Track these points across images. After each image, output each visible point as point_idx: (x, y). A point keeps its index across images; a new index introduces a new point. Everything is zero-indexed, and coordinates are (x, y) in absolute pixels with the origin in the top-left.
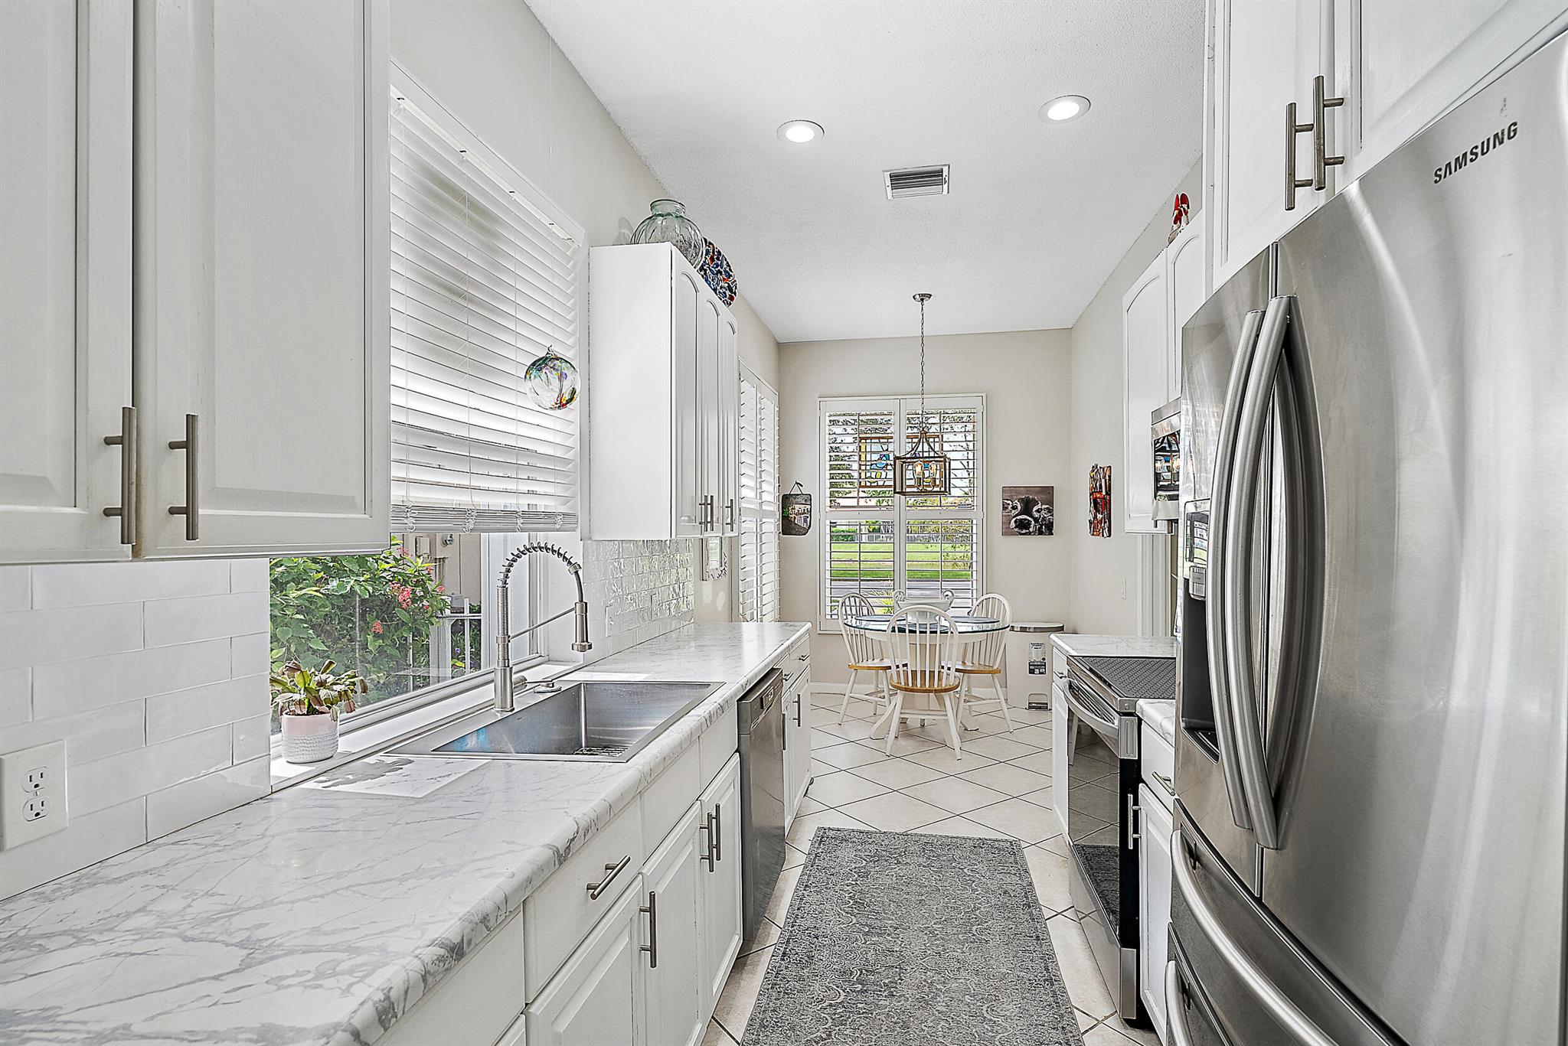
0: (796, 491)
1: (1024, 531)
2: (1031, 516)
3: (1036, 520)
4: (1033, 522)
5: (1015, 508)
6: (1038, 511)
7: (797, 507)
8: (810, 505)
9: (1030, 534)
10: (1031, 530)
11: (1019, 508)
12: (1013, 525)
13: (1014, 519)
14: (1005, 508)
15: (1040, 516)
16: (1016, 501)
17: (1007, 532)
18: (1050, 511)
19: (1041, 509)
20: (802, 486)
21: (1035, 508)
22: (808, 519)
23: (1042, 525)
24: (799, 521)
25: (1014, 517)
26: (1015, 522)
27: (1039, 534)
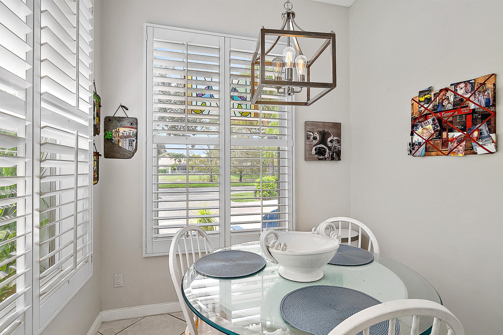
1: (322, 157)
2: (326, 145)
3: (330, 148)
4: (327, 150)
5: (315, 138)
6: (331, 141)
7: (122, 130)
8: (137, 129)
9: (326, 160)
10: (326, 156)
11: (318, 138)
12: (314, 152)
13: (314, 148)
14: (308, 138)
15: (332, 146)
16: (316, 133)
17: (308, 158)
18: (339, 142)
19: (333, 140)
21: (329, 139)
22: (134, 143)
23: (333, 152)
24: (124, 144)
25: (314, 146)
26: (316, 150)
27: (331, 160)
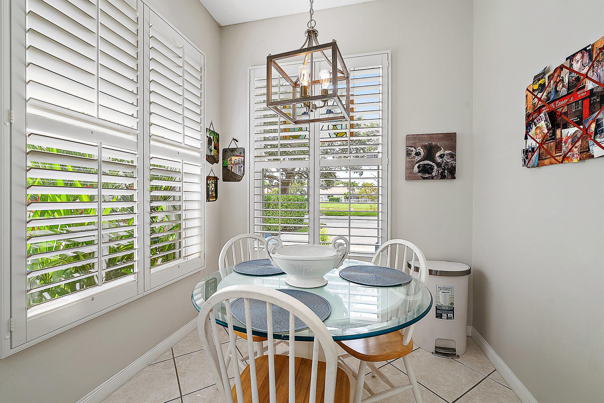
0: (233, 146)
1: (427, 176)
2: (434, 161)
3: (439, 165)
4: (436, 167)
5: (418, 154)
6: (441, 156)
7: (234, 158)
8: (244, 157)
9: (433, 179)
10: (434, 174)
11: (422, 153)
12: (416, 169)
13: (417, 165)
14: (408, 154)
15: (443, 162)
16: (419, 148)
17: (410, 177)
18: (453, 156)
19: (444, 155)
20: (237, 141)
21: (438, 154)
22: (242, 168)
23: (444, 170)
24: (235, 170)
25: (417, 163)
26: (419, 167)
27: (441, 179)
